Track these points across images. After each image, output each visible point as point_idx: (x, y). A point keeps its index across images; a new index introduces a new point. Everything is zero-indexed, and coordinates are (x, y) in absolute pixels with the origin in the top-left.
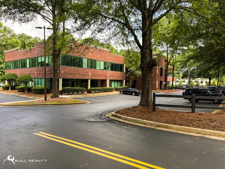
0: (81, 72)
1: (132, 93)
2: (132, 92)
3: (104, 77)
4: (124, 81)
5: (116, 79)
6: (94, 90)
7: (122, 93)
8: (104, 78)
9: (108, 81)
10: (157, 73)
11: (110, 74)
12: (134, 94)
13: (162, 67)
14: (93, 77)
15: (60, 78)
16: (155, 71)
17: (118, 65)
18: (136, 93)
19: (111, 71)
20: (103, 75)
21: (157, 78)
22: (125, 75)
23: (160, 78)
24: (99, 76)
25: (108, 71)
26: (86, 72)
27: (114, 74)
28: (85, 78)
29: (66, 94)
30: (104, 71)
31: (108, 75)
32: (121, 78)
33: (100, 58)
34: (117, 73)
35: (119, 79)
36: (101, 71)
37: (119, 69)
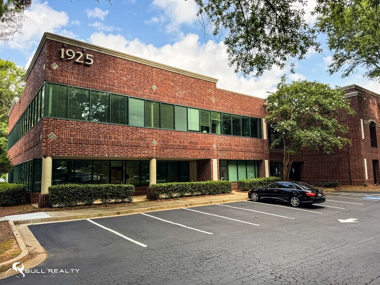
0: (121, 138)
1: (289, 200)
2: (291, 195)
3: (202, 153)
4: (266, 162)
5: (242, 156)
6: (165, 190)
7: (255, 196)
8: (201, 156)
9: (215, 163)
10: (363, 138)
11: (221, 144)
12: (295, 201)
13: (372, 123)
14: (166, 151)
15: (45, 157)
16: (356, 131)
17: (245, 120)
18: (303, 196)
19: (224, 136)
20: (198, 146)
21: (363, 153)
22: (266, 148)
23: (372, 152)
24: (185, 148)
25: (214, 135)
26: (141, 139)
27: (233, 144)
28: (136, 156)
29: (57, 206)
30: (200, 135)
31: (215, 146)
32: (254, 154)
33: (187, 100)
34: (243, 142)
35: (250, 156)
36: (190, 134)
37: (248, 131)
